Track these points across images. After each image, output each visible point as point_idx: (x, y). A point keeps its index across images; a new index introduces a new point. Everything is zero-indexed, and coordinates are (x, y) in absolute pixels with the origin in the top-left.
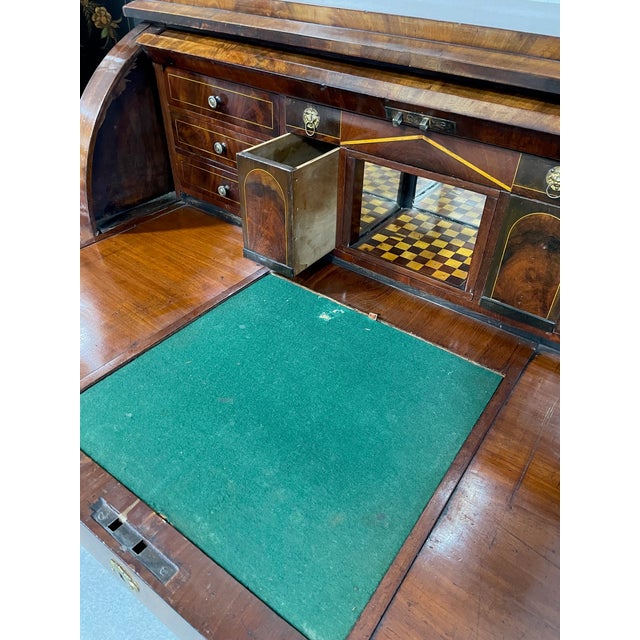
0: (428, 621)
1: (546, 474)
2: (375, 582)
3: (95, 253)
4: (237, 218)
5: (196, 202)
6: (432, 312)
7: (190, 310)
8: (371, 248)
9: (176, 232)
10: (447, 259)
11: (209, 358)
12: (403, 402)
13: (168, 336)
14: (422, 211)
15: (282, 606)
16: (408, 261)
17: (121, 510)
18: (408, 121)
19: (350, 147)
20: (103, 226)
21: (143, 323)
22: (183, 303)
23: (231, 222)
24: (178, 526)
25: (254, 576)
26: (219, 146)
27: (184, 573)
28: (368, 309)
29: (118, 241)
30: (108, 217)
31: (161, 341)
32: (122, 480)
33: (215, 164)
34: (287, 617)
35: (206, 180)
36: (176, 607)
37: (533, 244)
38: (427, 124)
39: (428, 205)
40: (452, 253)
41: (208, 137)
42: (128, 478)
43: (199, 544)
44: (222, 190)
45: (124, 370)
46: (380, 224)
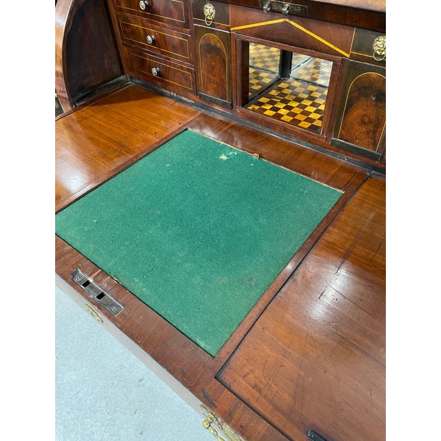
0: (274, 338)
1: (363, 254)
2: (243, 316)
3: (73, 120)
4: (166, 91)
5: (139, 81)
6: (299, 151)
7: (134, 155)
8: (257, 107)
9: (125, 104)
10: (310, 113)
11: (146, 186)
12: (271, 211)
13: (119, 173)
14: (297, 80)
15: (185, 328)
16: (282, 115)
17: (90, 275)
18: (275, 8)
19: (237, 31)
20: (78, 102)
21: (103, 165)
22: (129, 151)
23: (163, 95)
24: (124, 285)
25: (169, 312)
26: (149, 38)
27: (127, 310)
28: (253, 151)
29: (87, 111)
30: (81, 95)
31: (115, 176)
32: (91, 259)
33: (148, 52)
34: (187, 334)
35: (144, 65)
36: (121, 329)
37: (366, 97)
38: (288, 9)
39: (301, 75)
40: (315, 109)
41: (142, 32)
42: (95, 258)
43: (137, 295)
44: (154, 71)
45: (91, 194)
46: (265, 91)
